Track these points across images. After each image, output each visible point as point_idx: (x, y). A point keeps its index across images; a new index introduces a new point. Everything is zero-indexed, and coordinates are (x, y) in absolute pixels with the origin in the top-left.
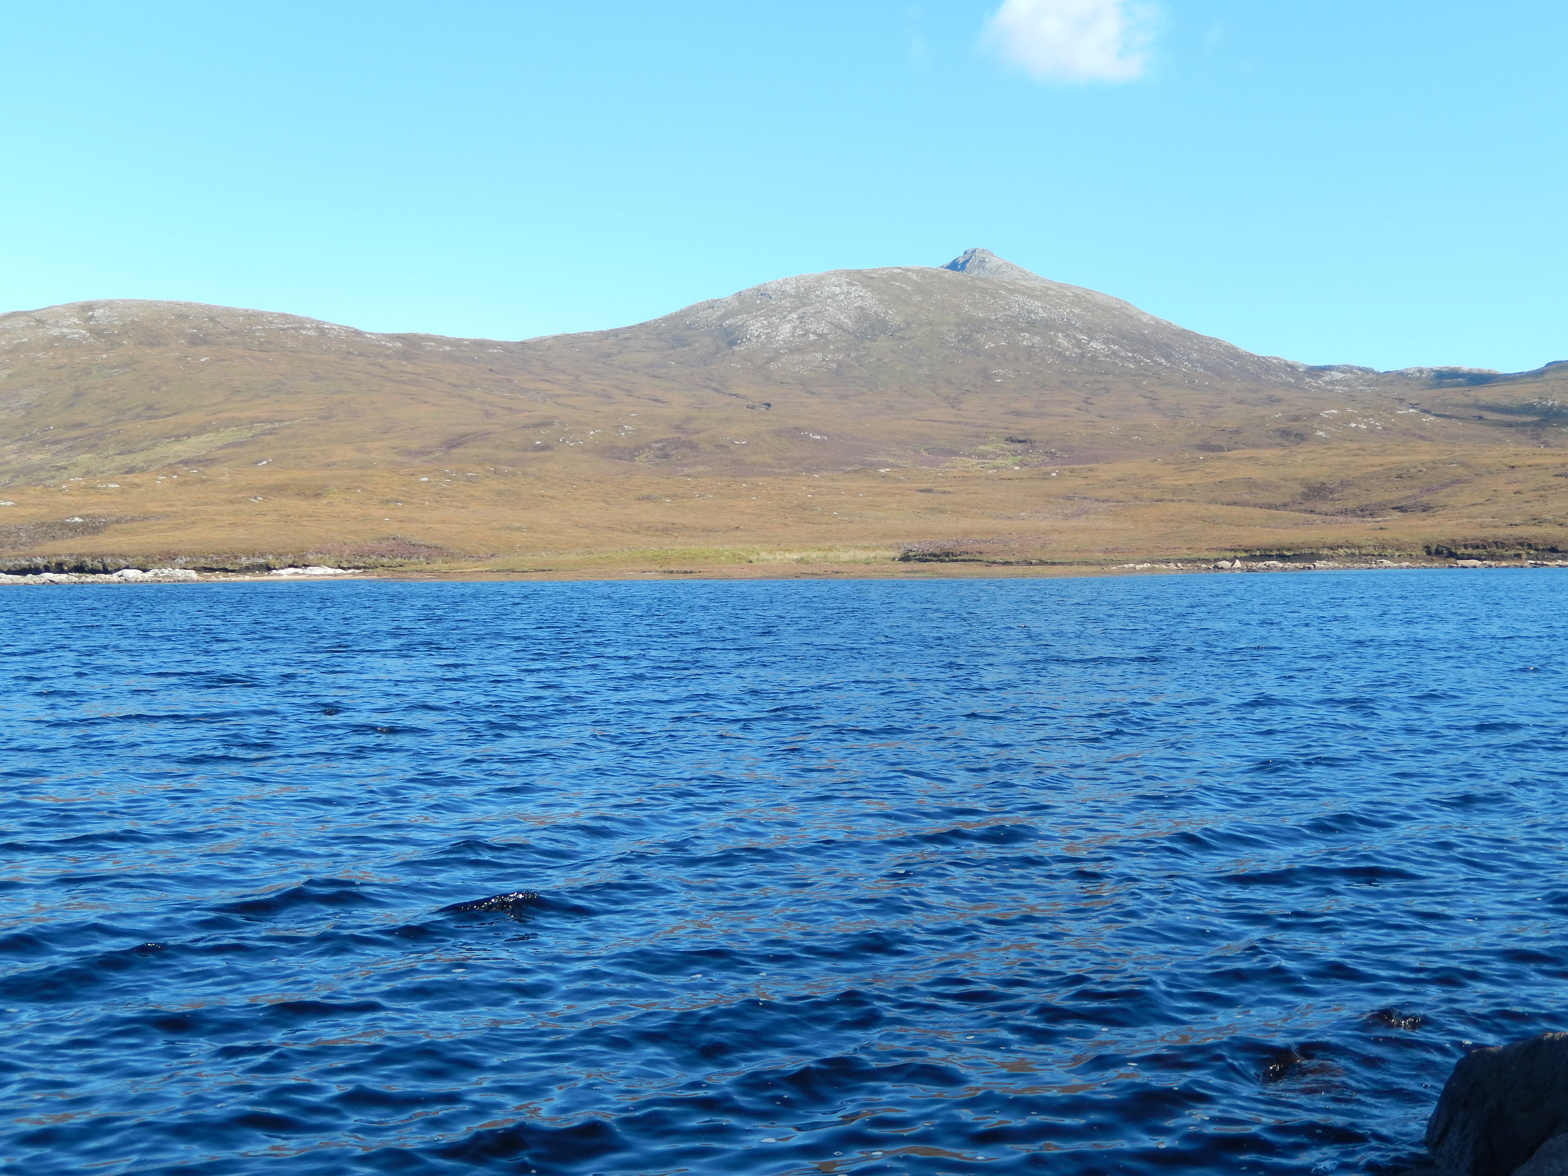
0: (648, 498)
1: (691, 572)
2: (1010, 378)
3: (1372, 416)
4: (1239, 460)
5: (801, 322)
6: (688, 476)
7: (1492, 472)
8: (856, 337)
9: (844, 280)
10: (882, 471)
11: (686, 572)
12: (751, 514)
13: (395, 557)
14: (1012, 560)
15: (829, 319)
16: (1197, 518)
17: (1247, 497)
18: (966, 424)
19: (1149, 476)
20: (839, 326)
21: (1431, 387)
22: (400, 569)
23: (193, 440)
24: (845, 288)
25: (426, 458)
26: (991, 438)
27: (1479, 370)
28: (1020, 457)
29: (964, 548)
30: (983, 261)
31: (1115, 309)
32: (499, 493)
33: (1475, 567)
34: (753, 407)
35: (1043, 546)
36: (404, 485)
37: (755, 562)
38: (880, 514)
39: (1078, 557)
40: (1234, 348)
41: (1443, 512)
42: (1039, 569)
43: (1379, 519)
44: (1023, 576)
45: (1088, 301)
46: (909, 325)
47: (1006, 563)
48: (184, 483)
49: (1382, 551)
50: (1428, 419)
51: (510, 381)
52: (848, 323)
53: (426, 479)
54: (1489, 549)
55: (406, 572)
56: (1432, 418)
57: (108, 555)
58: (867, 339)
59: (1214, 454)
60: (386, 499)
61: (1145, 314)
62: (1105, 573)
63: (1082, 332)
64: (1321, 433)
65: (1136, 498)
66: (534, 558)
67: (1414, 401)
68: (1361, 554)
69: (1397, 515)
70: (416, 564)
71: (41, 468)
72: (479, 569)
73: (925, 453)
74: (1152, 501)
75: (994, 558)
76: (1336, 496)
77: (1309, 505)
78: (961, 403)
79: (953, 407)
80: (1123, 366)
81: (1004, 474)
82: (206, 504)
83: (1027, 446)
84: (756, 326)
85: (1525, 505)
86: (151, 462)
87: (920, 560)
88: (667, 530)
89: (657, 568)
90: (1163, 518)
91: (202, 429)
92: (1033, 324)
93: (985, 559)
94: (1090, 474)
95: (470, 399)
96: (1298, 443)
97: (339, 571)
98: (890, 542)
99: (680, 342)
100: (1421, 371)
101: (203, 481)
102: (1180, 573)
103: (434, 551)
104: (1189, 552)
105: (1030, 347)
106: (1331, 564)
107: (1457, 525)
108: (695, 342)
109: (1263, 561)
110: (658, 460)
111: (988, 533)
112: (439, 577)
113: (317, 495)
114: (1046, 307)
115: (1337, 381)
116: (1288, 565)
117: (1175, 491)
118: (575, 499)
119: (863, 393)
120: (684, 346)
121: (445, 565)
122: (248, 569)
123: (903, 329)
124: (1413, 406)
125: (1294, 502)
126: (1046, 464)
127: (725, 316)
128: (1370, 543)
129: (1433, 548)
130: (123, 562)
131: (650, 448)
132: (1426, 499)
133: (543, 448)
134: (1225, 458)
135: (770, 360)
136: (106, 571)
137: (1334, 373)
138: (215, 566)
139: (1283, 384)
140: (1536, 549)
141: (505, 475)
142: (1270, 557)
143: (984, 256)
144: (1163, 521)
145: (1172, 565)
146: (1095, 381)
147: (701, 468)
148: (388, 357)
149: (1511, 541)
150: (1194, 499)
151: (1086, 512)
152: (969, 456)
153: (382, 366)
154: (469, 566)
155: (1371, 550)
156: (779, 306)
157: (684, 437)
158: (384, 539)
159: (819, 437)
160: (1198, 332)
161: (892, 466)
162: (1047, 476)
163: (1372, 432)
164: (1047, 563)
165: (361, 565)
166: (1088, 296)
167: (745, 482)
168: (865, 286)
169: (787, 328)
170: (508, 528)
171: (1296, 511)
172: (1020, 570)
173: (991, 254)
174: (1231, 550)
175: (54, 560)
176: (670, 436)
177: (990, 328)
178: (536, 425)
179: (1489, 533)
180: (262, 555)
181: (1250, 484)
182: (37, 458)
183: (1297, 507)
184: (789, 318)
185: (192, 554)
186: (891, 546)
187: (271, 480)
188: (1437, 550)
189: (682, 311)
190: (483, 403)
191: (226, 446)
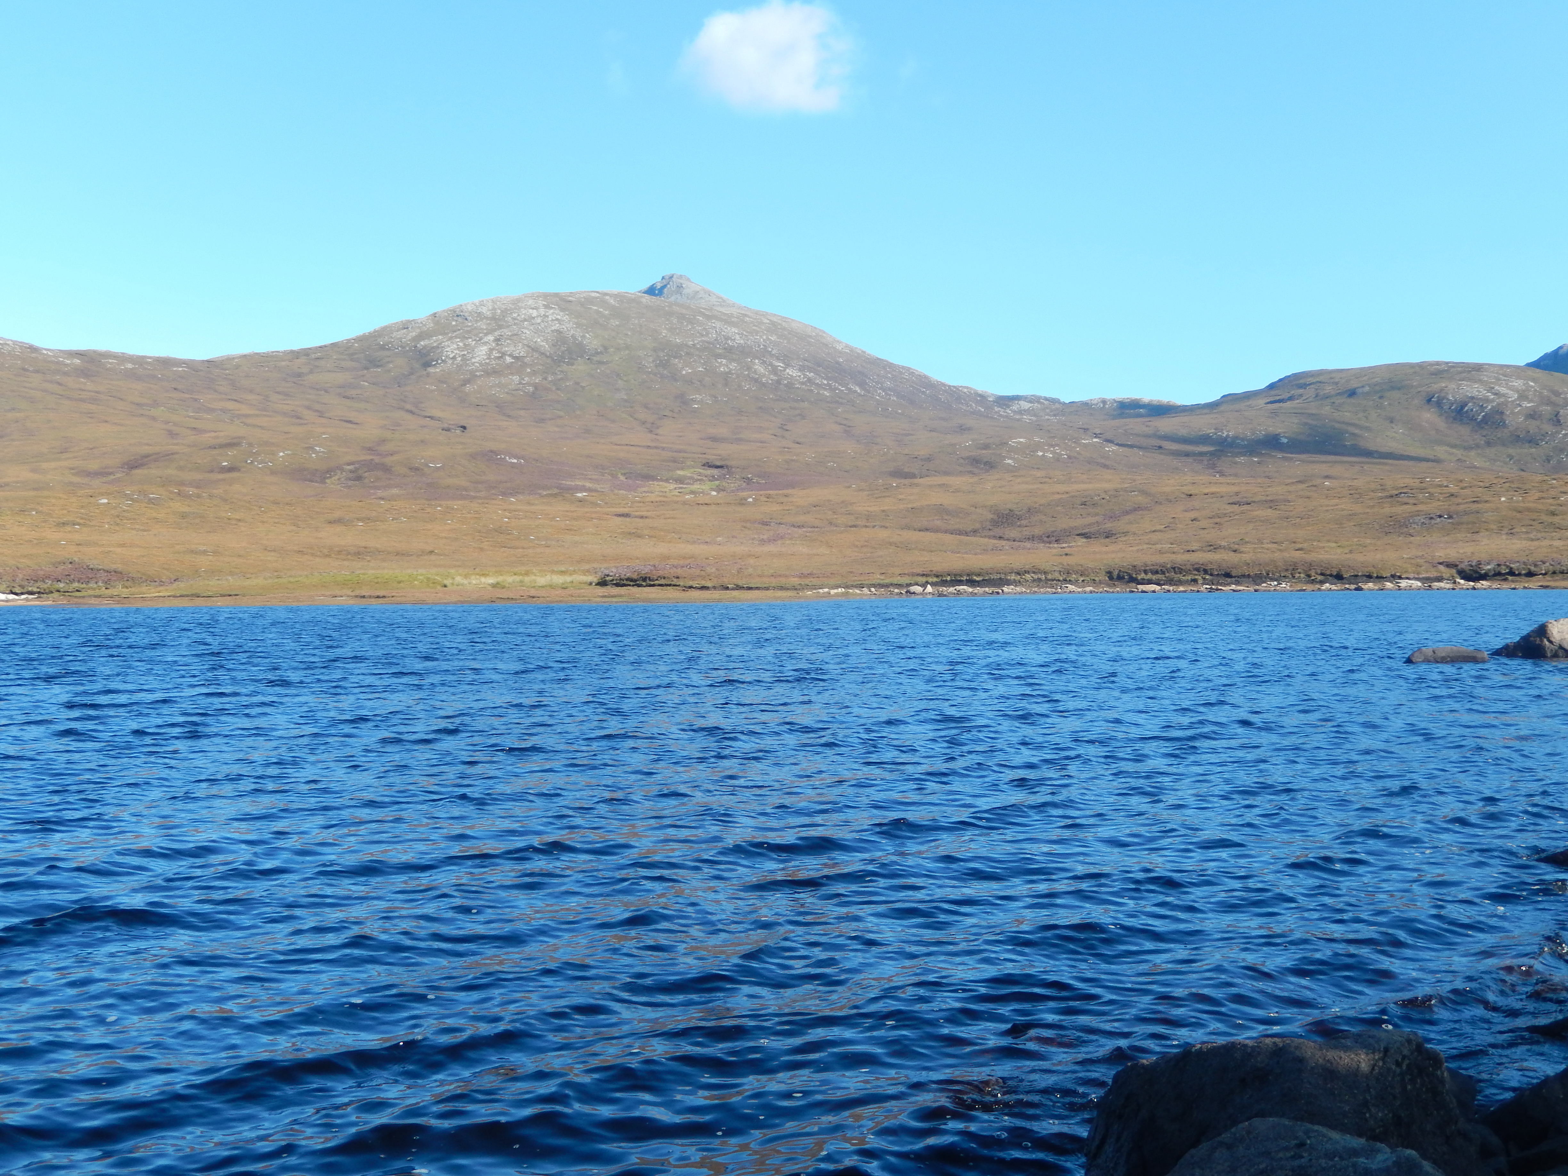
0: (339, 521)
1: (384, 597)
2: (708, 404)
3: (1057, 445)
4: (931, 486)
5: (497, 345)
6: (382, 499)
7: (1170, 500)
8: (553, 360)
9: (541, 303)
10: (579, 495)
11: (378, 597)
12: (446, 538)
13: (71, 582)
14: (709, 584)
15: (525, 342)
16: (891, 544)
17: (938, 523)
18: (663, 449)
19: (843, 502)
20: (535, 349)
21: (1114, 417)
22: (78, 594)
24: (542, 311)
25: (105, 479)
26: (688, 463)
27: (1159, 401)
28: (717, 483)
29: (661, 573)
30: (680, 287)
31: (810, 336)
32: (184, 516)
33: (1154, 592)
34: (448, 430)
35: (739, 571)
36: (82, 507)
37: (450, 588)
38: (577, 538)
39: (774, 582)
40: (926, 377)
41: (1124, 539)
42: (736, 593)
43: (1064, 545)
44: (720, 600)
45: (784, 329)
46: (606, 348)
47: (703, 588)
49: (1067, 576)
50: (1110, 448)
51: (196, 400)
52: (546, 346)
53: (106, 501)
54: (1167, 575)
55: (84, 597)
56: (1115, 448)
58: (564, 362)
59: (907, 481)
60: (61, 521)
61: (839, 342)
62: (800, 598)
63: (778, 359)
64: (1010, 461)
65: (831, 523)
66: (220, 582)
67: (1098, 431)
68: (1047, 580)
69: (1081, 541)
70: (94, 589)
72: (161, 594)
73: (622, 478)
74: (846, 526)
75: (691, 583)
76: (1024, 522)
77: (998, 531)
78: (658, 428)
79: (651, 432)
80: (818, 393)
81: (701, 499)
83: (724, 471)
84: (451, 348)
85: (1202, 532)
87: (617, 585)
88: (359, 554)
89: (349, 593)
90: (857, 543)
92: (730, 350)
93: (682, 584)
94: (785, 500)
95: (154, 418)
96: (987, 471)
97: (11, 597)
98: (587, 567)
99: (374, 362)
100: (1104, 402)
102: (873, 597)
103: (114, 576)
104: (882, 577)
105: (727, 373)
106: (1018, 589)
107: (1138, 551)
108: (388, 362)
109: (953, 586)
110: (350, 483)
111: (684, 558)
112: (119, 602)
114: (742, 334)
115: (1025, 410)
116: (978, 590)
117: (869, 517)
118: (263, 522)
119: (560, 417)
120: (378, 366)
121: (125, 590)
123: (601, 353)
124: (1096, 436)
125: (983, 529)
126: (743, 490)
127: (420, 337)
128: (1056, 568)
129: (1115, 573)
131: (342, 470)
132: (1109, 525)
133: (231, 469)
134: (917, 485)
135: (466, 382)
137: (1022, 403)
139: (974, 413)
140: (1211, 575)
141: (189, 497)
142: (960, 582)
143: (682, 281)
144: (857, 546)
145: (865, 590)
146: (791, 408)
147: (395, 491)
148: (65, 374)
149: (1189, 567)
150: (887, 525)
151: (782, 538)
152: (667, 481)
153: (60, 384)
154: (151, 592)
155: (1056, 575)
156: (475, 328)
157: (377, 459)
158: (60, 563)
159: (515, 461)
160: (891, 360)
161: (589, 490)
162: (744, 502)
163: (1058, 460)
164: (741, 588)
165: (35, 590)
166: (784, 324)
167: (440, 506)
168: (562, 310)
169: (482, 352)
170: (192, 552)
171: (985, 536)
172: (717, 594)
173: (688, 280)
174: (923, 575)
176: (362, 458)
177: (687, 354)
178: (222, 446)
179: (1166, 559)
181: (941, 510)
183: (986, 533)
184: (485, 339)
186: (588, 571)
188: (1118, 575)
189: (375, 331)
190: (167, 422)
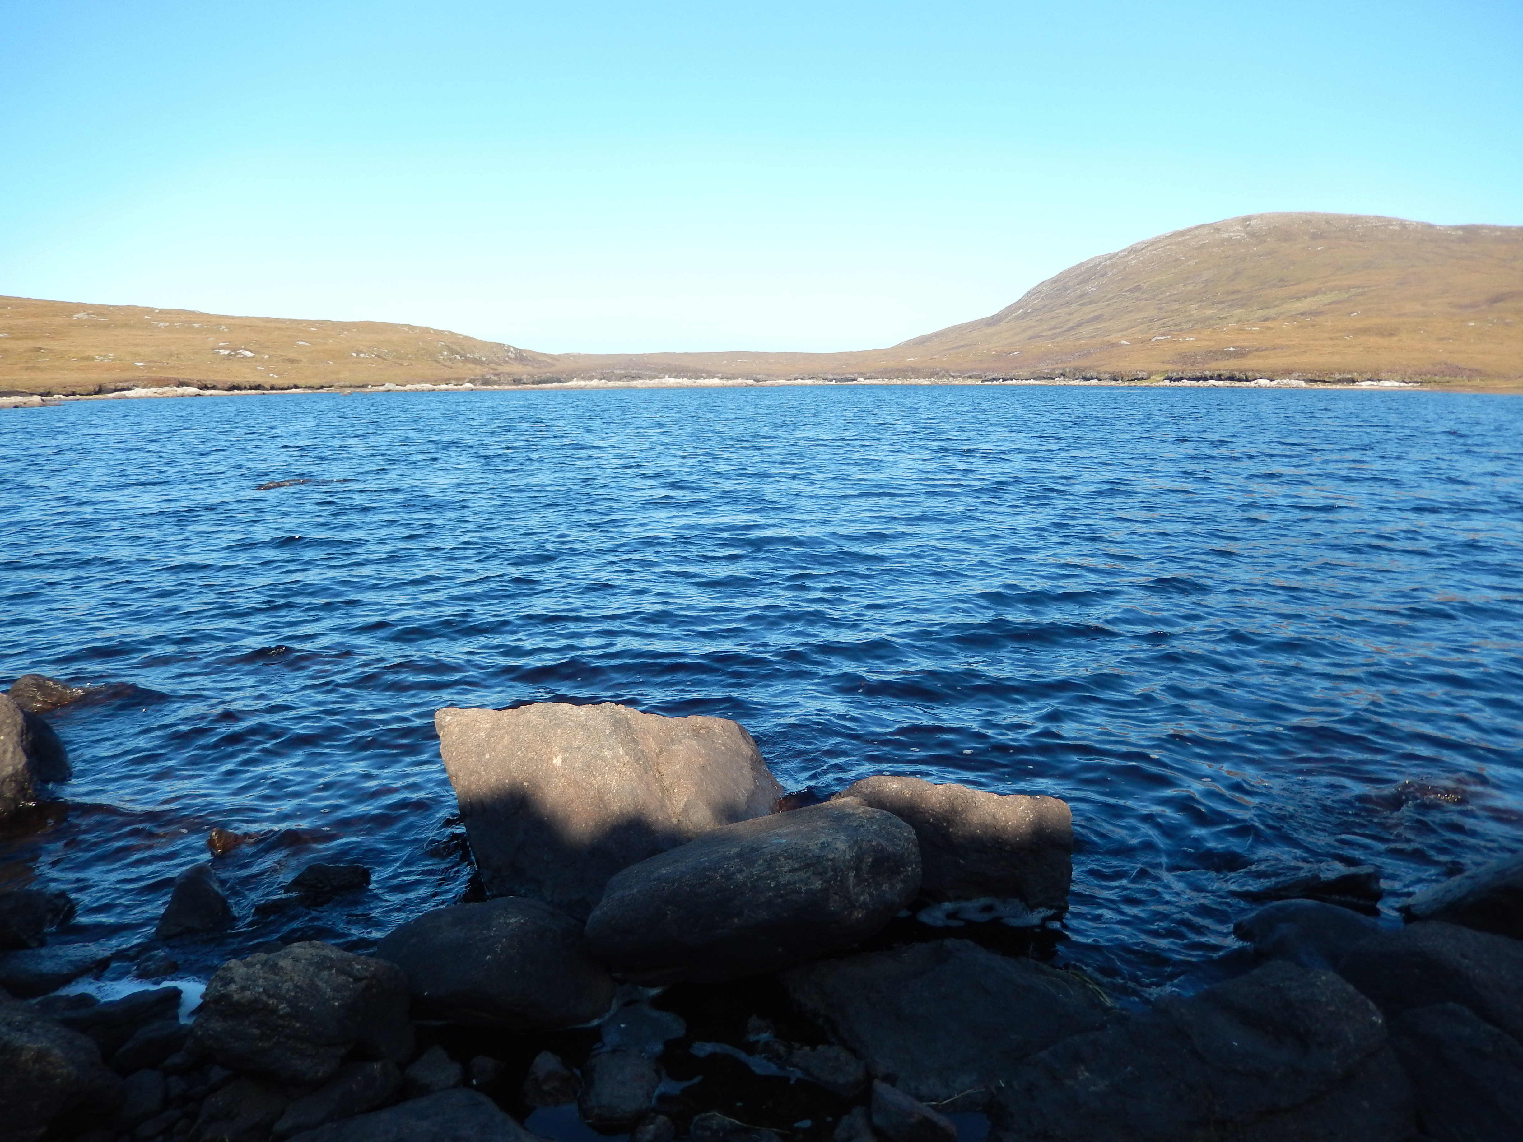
13: (1444, 376)
22: (1448, 384)
23: (1308, 300)
25: (1474, 310)
36: (1456, 328)
48: (1302, 327)
53: (1473, 324)
55: (1452, 386)
57: (1249, 371)
60: (1441, 337)
70: (1460, 381)
71: (1211, 318)
72: (1508, 386)
82: (1313, 340)
86: (1279, 315)
91: (1315, 293)
95: (1514, 268)
97: (1402, 384)
101: (1313, 326)
103: (1474, 373)
112: (1478, 390)
113: (1391, 335)
121: (1482, 382)
122: (1340, 381)
130: (1258, 375)
136: (1247, 380)
138: (1317, 379)
148: (1451, 241)
153: (1446, 248)
154: (1501, 384)
158: (1437, 364)
165: (1419, 380)
175: (1216, 373)
180: (1350, 372)
182: (1209, 312)
185: (1304, 371)
187: (1360, 325)
191: (1329, 304)
